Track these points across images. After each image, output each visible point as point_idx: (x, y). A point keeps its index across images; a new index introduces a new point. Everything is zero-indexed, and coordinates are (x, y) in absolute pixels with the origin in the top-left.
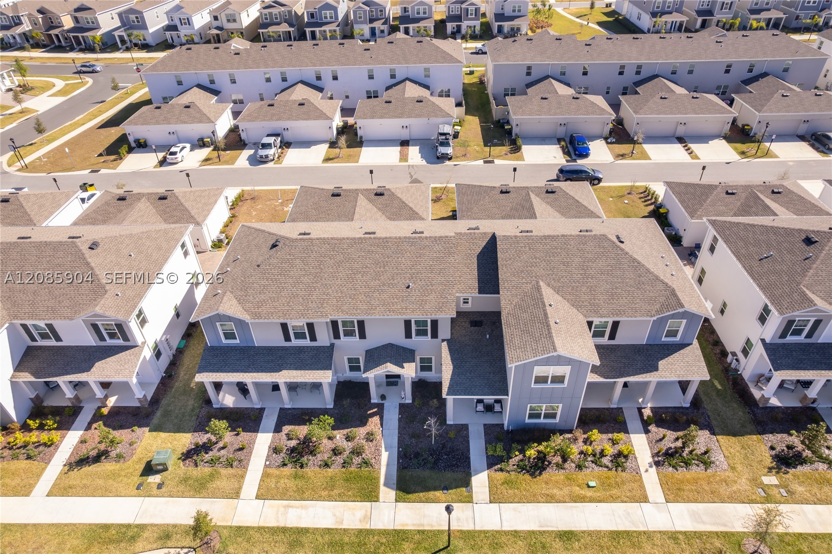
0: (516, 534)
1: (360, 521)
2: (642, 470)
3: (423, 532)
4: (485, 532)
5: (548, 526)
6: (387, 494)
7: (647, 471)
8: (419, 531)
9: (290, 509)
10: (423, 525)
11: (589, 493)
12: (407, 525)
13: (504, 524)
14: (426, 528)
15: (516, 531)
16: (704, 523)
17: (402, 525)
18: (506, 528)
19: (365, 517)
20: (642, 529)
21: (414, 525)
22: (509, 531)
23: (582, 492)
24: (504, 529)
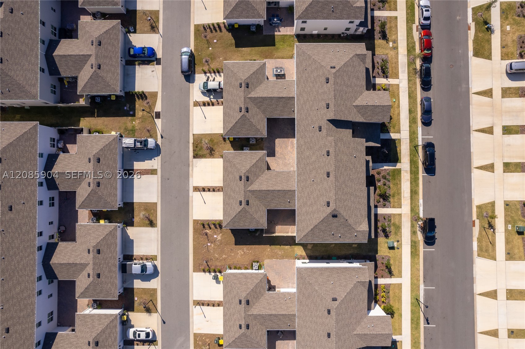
0: (410, 126)
1: (407, 173)
2: (389, 83)
3: (410, 154)
4: (410, 135)
5: (408, 117)
6: (398, 166)
7: (389, 82)
8: (410, 156)
9: (404, 196)
10: (408, 154)
11: (397, 102)
12: (408, 159)
13: (407, 129)
14: (409, 153)
15: (409, 126)
16: (405, 70)
17: (408, 160)
18: (408, 129)
19: (406, 172)
20: (407, 89)
21: (408, 157)
22: (409, 128)
23: (396, 104)
24: (409, 130)
